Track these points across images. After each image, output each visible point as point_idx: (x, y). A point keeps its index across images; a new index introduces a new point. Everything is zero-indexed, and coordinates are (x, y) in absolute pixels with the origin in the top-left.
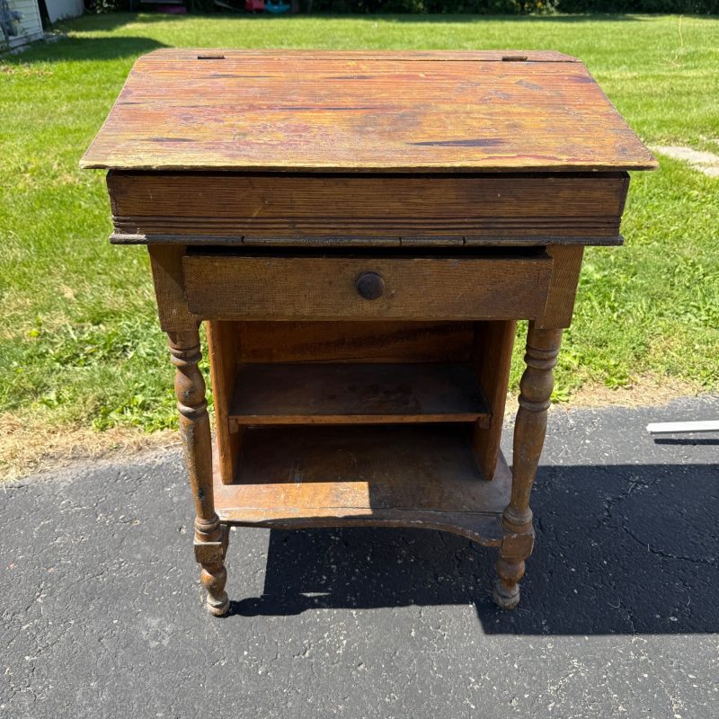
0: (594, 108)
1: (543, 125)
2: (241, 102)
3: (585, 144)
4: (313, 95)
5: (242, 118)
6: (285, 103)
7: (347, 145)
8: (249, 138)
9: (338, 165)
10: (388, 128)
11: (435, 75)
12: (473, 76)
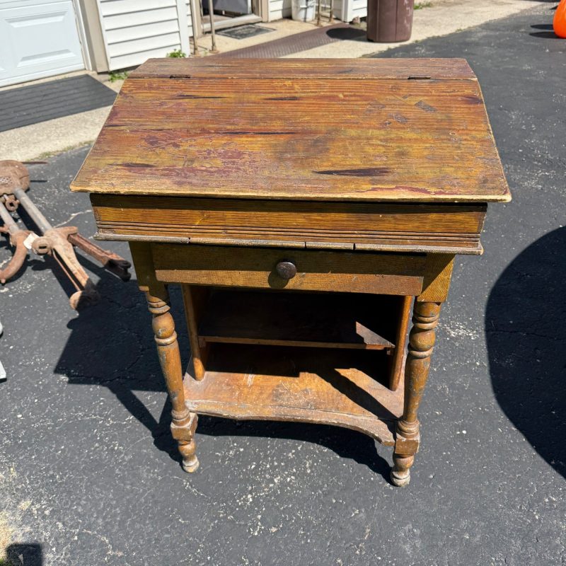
0: (474, 133)
1: (425, 153)
2: (196, 125)
3: (455, 175)
4: (253, 119)
5: (193, 143)
6: (229, 127)
7: (266, 173)
8: (195, 165)
9: (256, 194)
10: (302, 155)
11: (351, 96)
12: (382, 97)
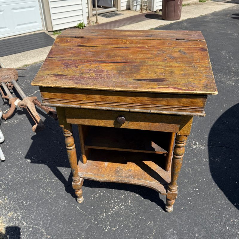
0: (203, 64)
1: (182, 72)
2: (85, 58)
3: (194, 82)
4: (109, 56)
5: (83, 66)
6: (99, 59)
7: (114, 80)
8: (84, 75)
9: (108, 89)
10: (129, 72)
11: (151, 47)
12: (164, 47)
